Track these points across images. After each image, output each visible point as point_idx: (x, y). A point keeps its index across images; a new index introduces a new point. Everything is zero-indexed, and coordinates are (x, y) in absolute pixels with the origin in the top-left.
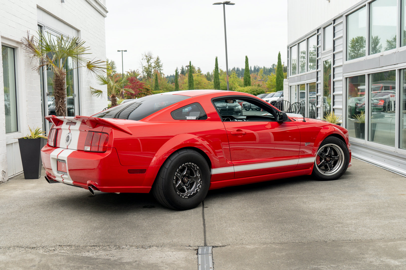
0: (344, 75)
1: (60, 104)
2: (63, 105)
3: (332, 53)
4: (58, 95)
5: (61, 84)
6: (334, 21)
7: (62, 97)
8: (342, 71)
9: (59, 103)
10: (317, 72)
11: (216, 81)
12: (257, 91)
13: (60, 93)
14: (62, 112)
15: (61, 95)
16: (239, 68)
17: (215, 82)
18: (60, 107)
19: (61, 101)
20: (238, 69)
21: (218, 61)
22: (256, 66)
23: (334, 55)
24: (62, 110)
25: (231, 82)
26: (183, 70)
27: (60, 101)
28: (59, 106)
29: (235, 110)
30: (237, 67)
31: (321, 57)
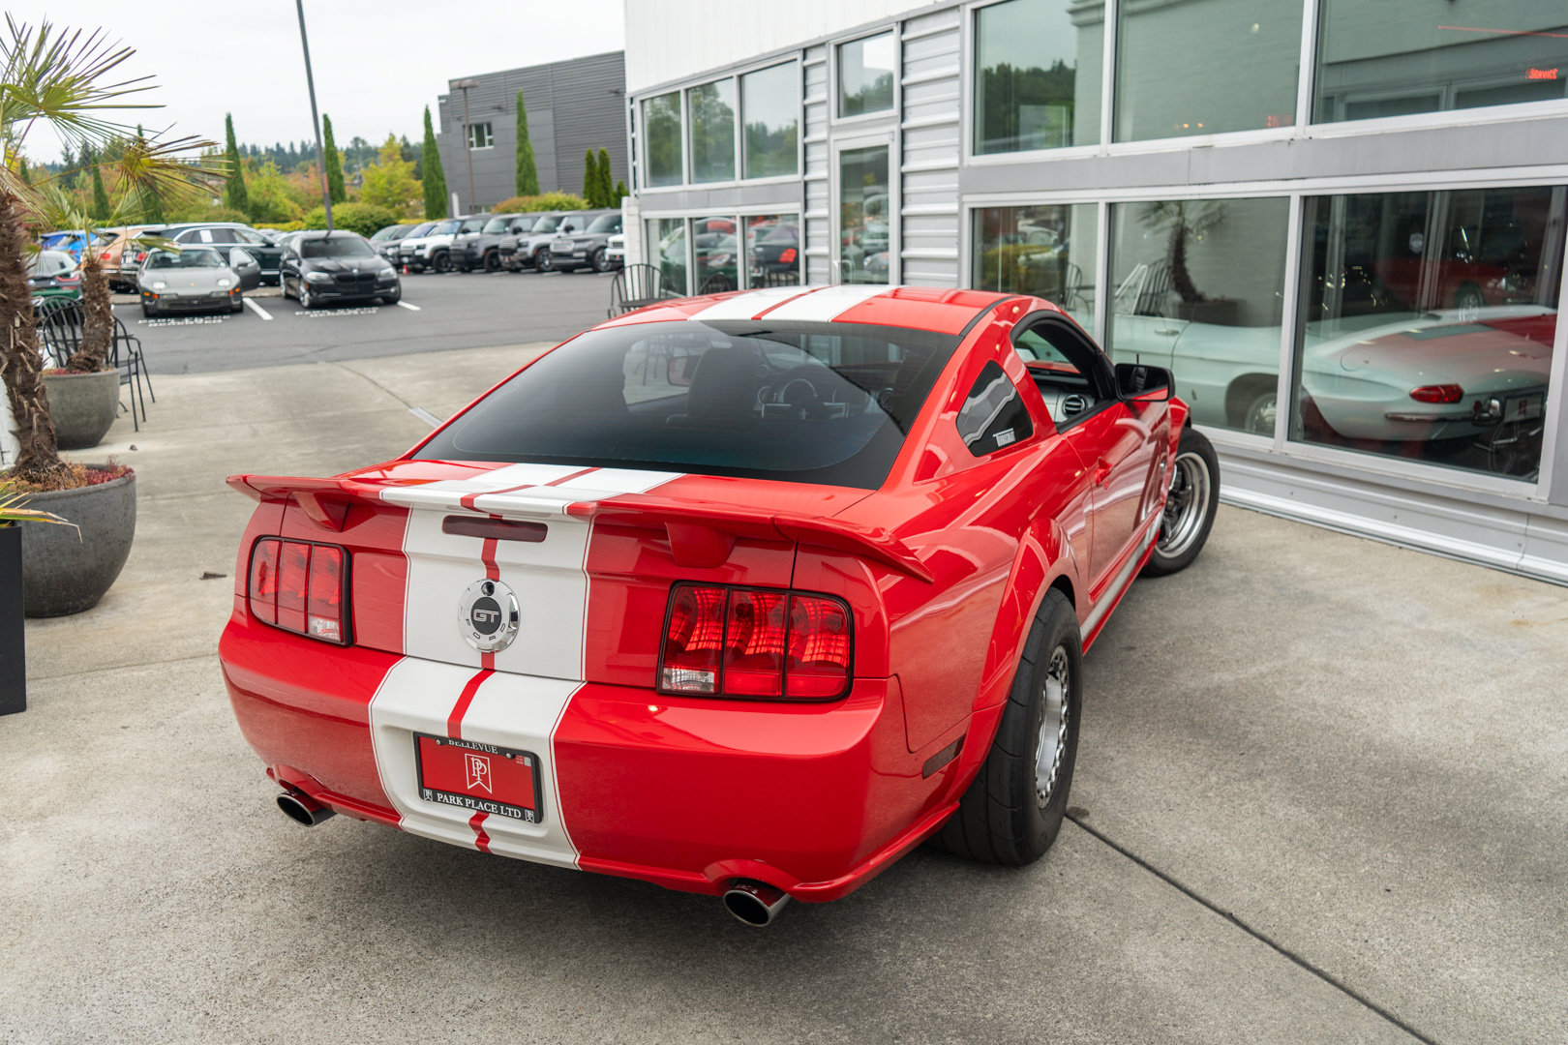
0: (966, 198)
1: (18, 336)
2: (30, 341)
3: (896, 128)
4: (5, 297)
5: (10, 247)
6: (904, 24)
7: (23, 307)
8: (957, 185)
9: (12, 334)
10: (806, 184)
11: (233, 186)
12: (372, 216)
13: (12, 286)
14: (31, 370)
15: (19, 297)
16: (257, 146)
17: (232, 190)
18: (21, 349)
19: (22, 323)
20: (254, 148)
21: (235, 126)
22: (307, 143)
23: (903, 133)
24: (29, 361)
25: (265, 188)
26: (87, 151)
27: (17, 323)
28: (15, 344)
29: (380, 279)
30: (253, 144)
31: (829, 137)
